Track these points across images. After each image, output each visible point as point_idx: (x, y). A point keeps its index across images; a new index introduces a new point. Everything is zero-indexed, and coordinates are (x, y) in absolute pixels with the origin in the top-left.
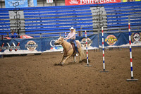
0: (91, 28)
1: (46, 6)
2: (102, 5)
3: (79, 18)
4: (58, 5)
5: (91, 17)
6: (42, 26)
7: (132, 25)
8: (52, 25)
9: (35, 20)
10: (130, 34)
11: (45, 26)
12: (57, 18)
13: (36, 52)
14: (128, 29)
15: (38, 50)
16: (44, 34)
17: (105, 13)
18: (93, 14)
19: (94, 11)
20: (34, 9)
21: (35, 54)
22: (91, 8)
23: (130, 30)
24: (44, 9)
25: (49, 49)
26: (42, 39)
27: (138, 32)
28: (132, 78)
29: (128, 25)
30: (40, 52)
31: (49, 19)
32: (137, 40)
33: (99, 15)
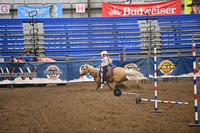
0: (139, 49)
1: (75, 16)
2: (154, 18)
3: (121, 35)
4: (92, 16)
5: (139, 34)
6: (68, 46)
7: (197, 47)
8: (83, 45)
9: (59, 36)
10: (194, 59)
11: (73, 45)
12: (90, 34)
13: (59, 81)
14: (191, 53)
15: (62, 79)
16: (72, 56)
17: (158, 29)
18: (142, 30)
19: (143, 25)
20: (58, 20)
21: (59, 85)
22: (139, 22)
23: (194, 54)
24: (72, 21)
25: (78, 78)
26: (68, 64)
28: (196, 122)
29: (191, 47)
30: (65, 82)
31: (79, 36)
33: (150, 32)
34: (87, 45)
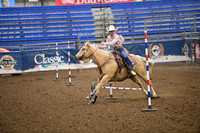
0: (93, 37)
1: (27, 5)
2: (107, 6)
3: (75, 23)
4: (46, 4)
5: (93, 22)
6: (22, 35)
7: (149, 33)
8: (37, 34)
10: (146, 46)
11: (27, 34)
12: (44, 23)
13: (14, 71)
14: (143, 39)
15: (17, 69)
16: (26, 46)
17: (111, 17)
18: (96, 18)
19: (96, 13)
21: (14, 75)
22: (93, 10)
23: (146, 41)
24: (25, 10)
25: (33, 67)
26: (22, 54)
27: (157, 44)
28: (150, 107)
29: (143, 34)
30: (20, 72)
31: (33, 25)
32: (156, 54)
33: (104, 20)
34: (41, 34)
